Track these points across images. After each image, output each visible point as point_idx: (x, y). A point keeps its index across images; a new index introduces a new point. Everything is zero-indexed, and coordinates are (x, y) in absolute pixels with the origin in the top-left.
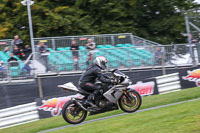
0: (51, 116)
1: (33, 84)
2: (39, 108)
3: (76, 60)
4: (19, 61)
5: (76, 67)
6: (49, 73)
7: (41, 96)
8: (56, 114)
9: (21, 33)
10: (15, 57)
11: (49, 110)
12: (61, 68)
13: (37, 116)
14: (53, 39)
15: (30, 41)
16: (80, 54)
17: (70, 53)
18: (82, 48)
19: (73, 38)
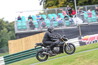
0: (86, 44)
1: (76, 29)
2: (80, 40)
4: (69, 18)
6: (84, 23)
7: (81, 35)
9: (70, 4)
11: (85, 41)
12: (90, 21)
13: (79, 44)
14: (86, 7)
15: (74, 8)
17: (94, 13)
19: (96, 6)
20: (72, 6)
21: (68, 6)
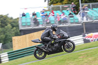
0: (90, 42)
2: (84, 38)
4: (74, 15)
7: (85, 32)
8: (92, 41)
9: (75, 1)
10: (72, 13)
11: (89, 39)
12: (95, 18)
13: (83, 42)
14: (91, 4)
15: (79, 5)
20: (76, 3)
21: (73, 3)
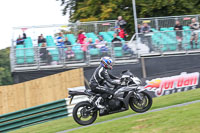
0: (155, 96)
1: (136, 64)
3: (180, 40)
4: (123, 41)
5: (180, 47)
6: (153, 53)
7: (145, 76)
9: (124, 13)
10: (119, 37)
12: (164, 48)
14: (156, 19)
15: (133, 22)
16: (184, 34)
17: (173, 34)
18: (186, 28)
19: (176, 18)
20: (128, 18)
21: (120, 17)
